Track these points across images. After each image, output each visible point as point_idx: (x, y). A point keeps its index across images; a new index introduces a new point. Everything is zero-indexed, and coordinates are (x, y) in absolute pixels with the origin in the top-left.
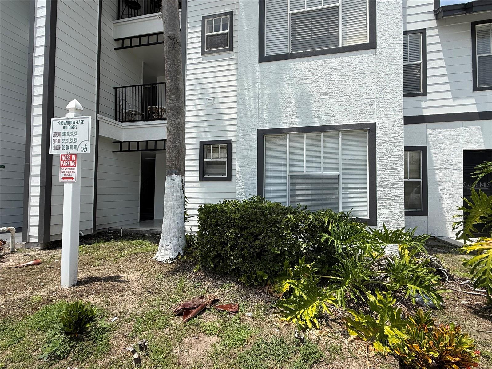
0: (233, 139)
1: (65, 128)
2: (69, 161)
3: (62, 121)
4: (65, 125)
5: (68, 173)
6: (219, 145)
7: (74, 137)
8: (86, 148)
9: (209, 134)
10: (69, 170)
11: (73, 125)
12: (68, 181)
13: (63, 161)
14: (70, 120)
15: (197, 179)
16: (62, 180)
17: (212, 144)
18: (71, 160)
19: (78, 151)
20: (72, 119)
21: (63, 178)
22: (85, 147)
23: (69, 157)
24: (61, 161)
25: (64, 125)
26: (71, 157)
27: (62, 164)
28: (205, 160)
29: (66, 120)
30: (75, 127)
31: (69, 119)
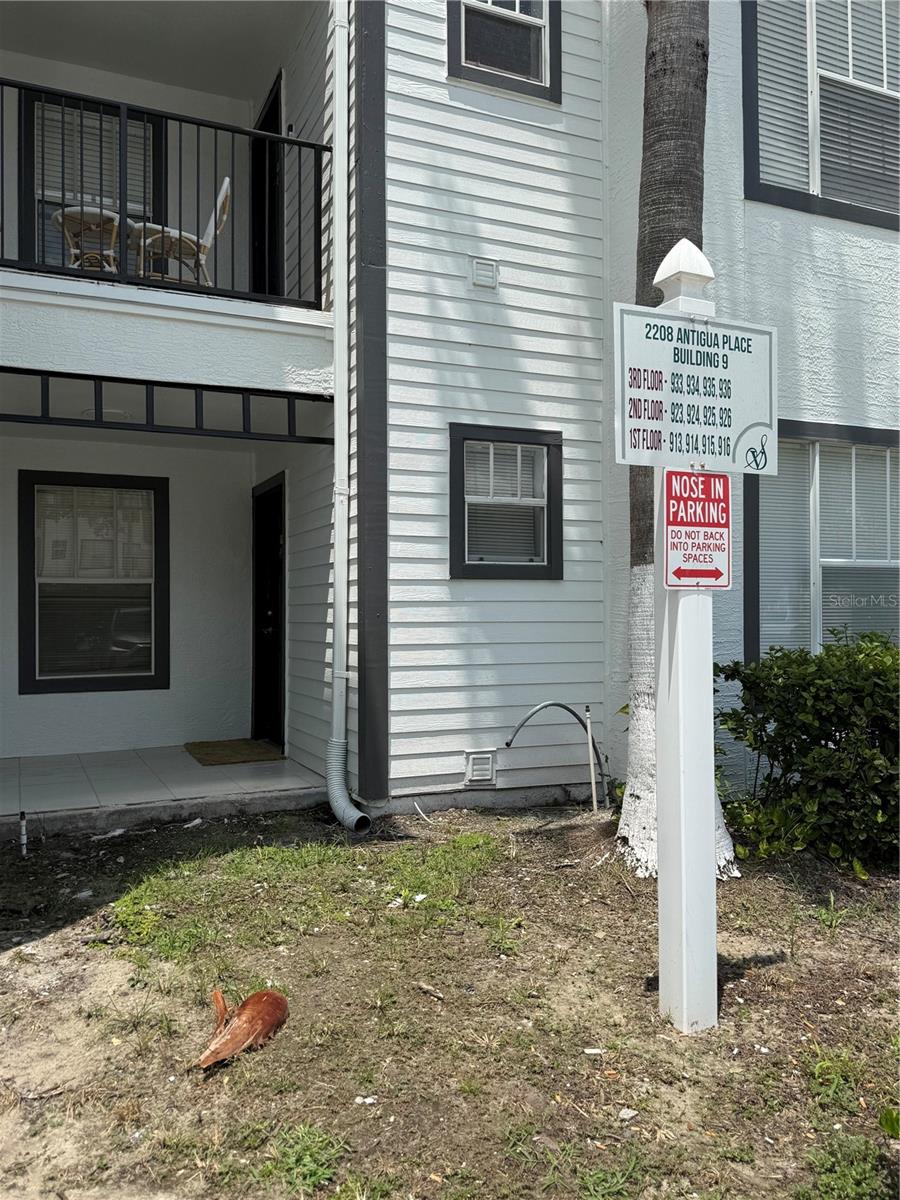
0: (569, 432)
1: (679, 356)
2: (697, 500)
3: (667, 323)
4: (680, 345)
5: (698, 552)
6: (519, 447)
7: (719, 403)
8: (764, 453)
9: (479, 401)
10: (701, 540)
11: (712, 350)
12: (697, 585)
13: (678, 499)
14: (700, 328)
15: (442, 571)
16: (673, 579)
17: (492, 441)
18: (709, 499)
19: (734, 461)
20: (706, 323)
21: (679, 573)
22: (759, 449)
23: (701, 487)
24: (670, 497)
25: (674, 343)
26: (707, 484)
27: (672, 510)
28: (469, 499)
29: (683, 325)
30: (721, 363)
31: (692, 321)
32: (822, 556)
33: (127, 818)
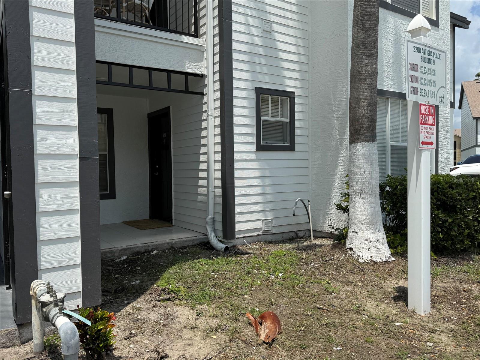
1: (423, 60)
2: (427, 115)
3: (419, 46)
4: (423, 55)
5: (427, 135)
6: (280, 98)
7: (433, 78)
8: (443, 98)
9: (267, 79)
10: (428, 131)
11: (431, 58)
12: (427, 148)
13: (423, 114)
14: (428, 49)
15: (253, 148)
16: (421, 145)
17: (270, 95)
18: (430, 115)
19: (436, 101)
20: (429, 47)
21: (423, 143)
22: (442, 97)
23: (428, 110)
24: (420, 114)
25: (421, 54)
26: (429, 108)
27: (421, 118)
28: (263, 118)
29: (424, 48)
30: (433, 63)
31: (426, 46)
32: (391, 142)
33: (127, 251)
